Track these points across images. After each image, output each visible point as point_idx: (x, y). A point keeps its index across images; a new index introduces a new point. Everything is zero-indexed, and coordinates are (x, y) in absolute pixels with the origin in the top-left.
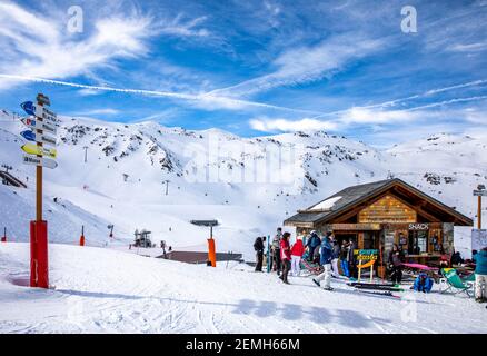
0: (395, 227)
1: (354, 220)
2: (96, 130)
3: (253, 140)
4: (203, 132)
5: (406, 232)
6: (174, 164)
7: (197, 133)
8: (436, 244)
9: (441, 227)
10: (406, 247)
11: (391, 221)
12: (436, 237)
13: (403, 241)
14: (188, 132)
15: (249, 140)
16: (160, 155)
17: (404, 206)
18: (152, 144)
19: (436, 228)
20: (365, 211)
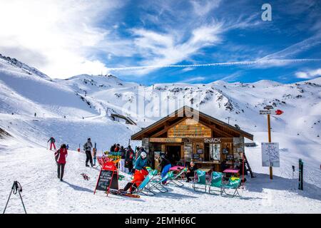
0: (194, 140)
1: (165, 135)
2: (186, 89)
3: (293, 85)
4: (255, 84)
5: (202, 144)
6: (233, 106)
7: (251, 85)
8: (227, 154)
9: (232, 141)
10: (203, 156)
11: (191, 137)
12: (228, 149)
13: (200, 151)
14: (244, 84)
15: (289, 85)
16: (225, 101)
17: (202, 125)
18: (219, 95)
19: (227, 141)
20: (172, 129)
